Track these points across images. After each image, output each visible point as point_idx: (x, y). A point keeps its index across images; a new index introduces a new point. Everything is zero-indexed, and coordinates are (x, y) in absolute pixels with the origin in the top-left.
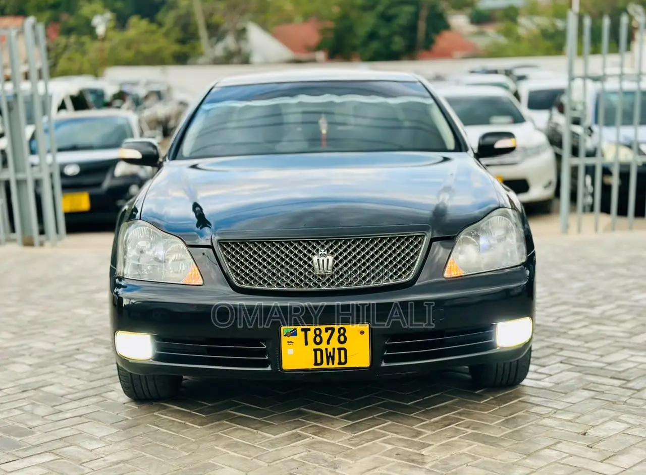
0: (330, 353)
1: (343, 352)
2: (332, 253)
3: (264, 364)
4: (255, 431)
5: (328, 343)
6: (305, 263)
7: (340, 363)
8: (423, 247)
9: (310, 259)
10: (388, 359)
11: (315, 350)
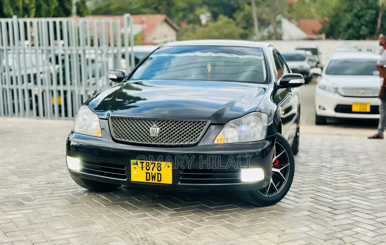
0: (153, 175)
1: (159, 175)
2: (160, 127)
3: (124, 177)
4: (128, 211)
5: (153, 170)
6: (147, 130)
7: (158, 181)
8: (205, 128)
9: (149, 129)
10: (182, 181)
11: (147, 173)
